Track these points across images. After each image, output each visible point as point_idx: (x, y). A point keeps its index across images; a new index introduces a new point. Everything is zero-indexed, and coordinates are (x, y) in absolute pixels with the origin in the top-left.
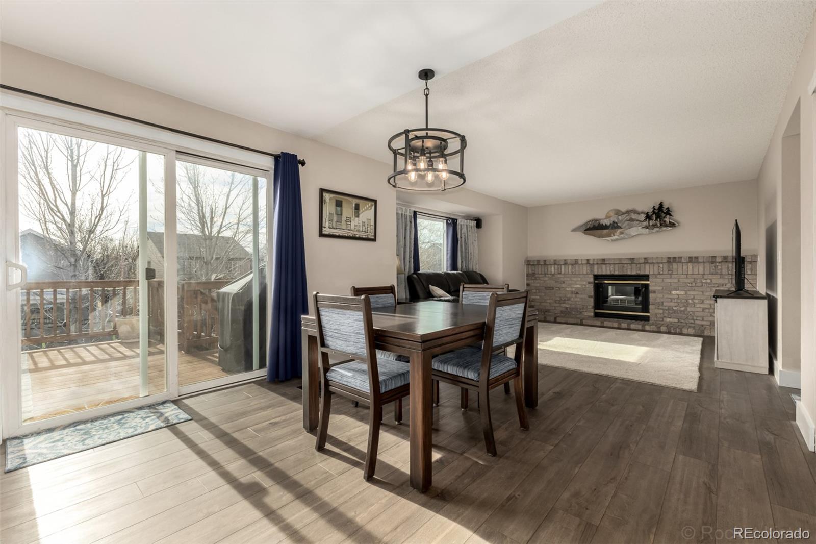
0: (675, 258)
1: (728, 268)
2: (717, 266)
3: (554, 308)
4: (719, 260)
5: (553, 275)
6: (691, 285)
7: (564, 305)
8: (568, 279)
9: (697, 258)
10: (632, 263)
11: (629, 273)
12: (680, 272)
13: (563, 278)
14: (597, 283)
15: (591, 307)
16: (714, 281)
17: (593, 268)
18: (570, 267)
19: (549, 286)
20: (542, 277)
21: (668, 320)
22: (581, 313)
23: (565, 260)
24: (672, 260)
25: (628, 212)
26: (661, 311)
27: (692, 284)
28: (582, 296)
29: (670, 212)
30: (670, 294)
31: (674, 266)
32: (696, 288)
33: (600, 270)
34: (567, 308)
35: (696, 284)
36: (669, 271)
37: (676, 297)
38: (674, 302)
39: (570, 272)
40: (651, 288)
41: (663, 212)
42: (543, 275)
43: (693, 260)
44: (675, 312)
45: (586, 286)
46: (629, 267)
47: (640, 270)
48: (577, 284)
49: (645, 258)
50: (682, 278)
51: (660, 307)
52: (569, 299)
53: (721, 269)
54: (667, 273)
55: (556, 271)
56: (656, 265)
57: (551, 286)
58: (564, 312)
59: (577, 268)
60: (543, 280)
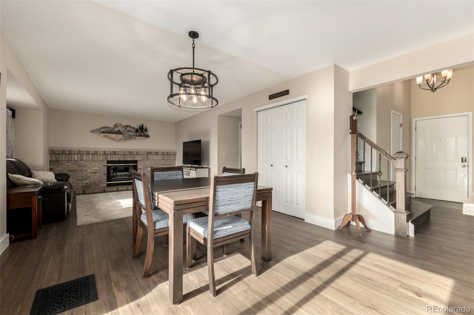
0: (150, 152)
1: (168, 157)
2: (164, 156)
3: (76, 185)
4: (165, 154)
5: (76, 161)
6: (155, 165)
7: (86, 182)
8: (89, 164)
9: (158, 152)
10: (131, 154)
11: (128, 160)
12: (151, 159)
13: (85, 163)
14: (108, 166)
15: (105, 181)
16: (163, 163)
17: (108, 157)
18: (91, 156)
19: (72, 169)
20: (65, 163)
22: (98, 185)
23: (88, 151)
24: (149, 153)
25: (127, 126)
28: (98, 175)
30: (147, 169)
31: (149, 156)
33: (112, 158)
34: (87, 183)
36: (147, 158)
37: (149, 171)
38: (148, 174)
39: (91, 159)
40: (138, 167)
41: (143, 129)
42: (67, 162)
43: (157, 153)
45: (102, 168)
46: (128, 156)
47: (134, 158)
48: (95, 167)
49: (137, 152)
50: (152, 162)
52: (89, 177)
53: (165, 158)
54: (146, 159)
55: (78, 159)
56: (141, 156)
57: (74, 169)
58: (84, 187)
59: (96, 157)
60: (67, 165)
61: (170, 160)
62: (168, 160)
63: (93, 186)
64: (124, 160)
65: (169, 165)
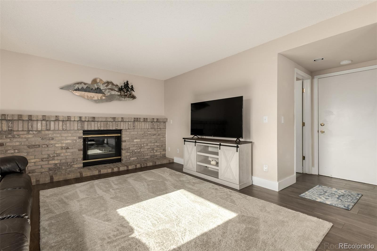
0: (137, 118)
1: (157, 125)
2: (154, 124)
3: (40, 167)
4: (155, 121)
5: (39, 131)
6: (143, 135)
7: (53, 162)
8: (58, 135)
9: (147, 119)
10: (114, 121)
11: (111, 129)
12: (138, 127)
14: (84, 138)
15: (80, 159)
16: (152, 132)
18: (61, 123)
19: (33, 144)
20: (23, 134)
21: (132, 159)
22: (71, 166)
23: (56, 116)
24: (136, 120)
26: (129, 154)
27: (143, 134)
28: (72, 151)
29: (133, 89)
30: (133, 142)
31: (136, 124)
32: (145, 137)
33: (89, 126)
34: (56, 164)
35: (145, 134)
37: (136, 143)
38: (135, 147)
39: (61, 128)
40: (123, 139)
41: (129, 88)
42: (25, 133)
43: (145, 120)
44: (135, 153)
45: (76, 141)
46: (111, 124)
47: (118, 126)
48: (67, 140)
49: (122, 118)
50: (139, 131)
51: (128, 151)
52: (58, 155)
53: (155, 126)
54: (132, 128)
55: (43, 127)
56: (127, 123)
57: (37, 143)
58: (51, 170)
59: (68, 125)
60: (25, 138)
61: (159, 129)
62: (158, 128)
63: (64, 168)
64: (105, 129)
65: (158, 135)
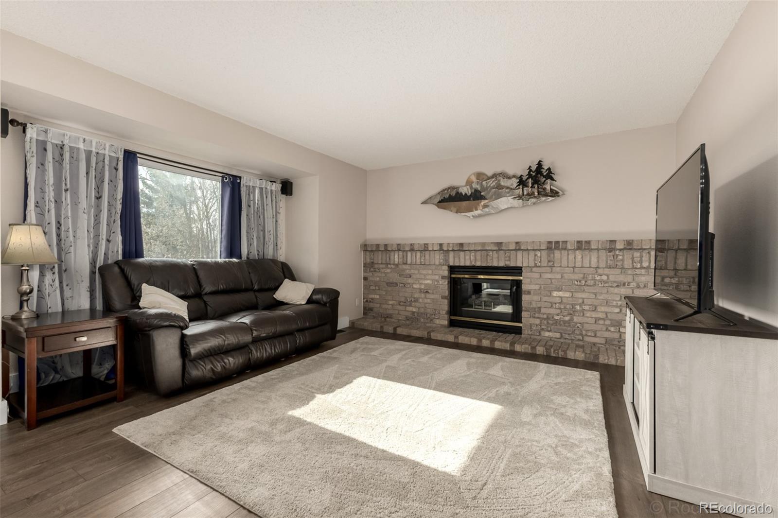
0: (557, 243)
1: (633, 258)
2: (617, 255)
3: (397, 312)
4: (619, 246)
5: (397, 265)
6: (579, 283)
7: (410, 309)
8: (416, 272)
9: (588, 242)
10: (500, 250)
11: (495, 264)
12: (564, 263)
13: (410, 270)
14: (454, 278)
15: (444, 312)
16: (612, 278)
17: (449, 256)
18: (418, 254)
19: (391, 281)
20: (383, 268)
21: (547, 334)
22: (432, 320)
23: (411, 244)
24: (553, 246)
25: (495, 176)
26: (537, 321)
27: (580, 281)
28: (432, 296)
29: (552, 175)
30: (551, 295)
31: (556, 255)
32: (586, 288)
33: (457, 260)
34: (414, 313)
35: (586, 282)
36: (549, 261)
37: (558, 300)
38: (555, 308)
39: (418, 261)
40: (524, 287)
41: (542, 174)
42: (384, 266)
43: (583, 245)
44: (556, 322)
45: (439, 282)
46: (495, 255)
47: (510, 260)
48: (427, 279)
49: (517, 243)
50: (566, 273)
51: (537, 315)
52: (416, 300)
53: (623, 260)
54: (546, 265)
55: (400, 260)
56: (532, 254)
57: (395, 281)
58: (408, 320)
59: (427, 257)
60: (384, 273)
61: (643, 271)
62: (634, 268)
63: (422, 320)
64: (484, 265)
65: (638, 287)
